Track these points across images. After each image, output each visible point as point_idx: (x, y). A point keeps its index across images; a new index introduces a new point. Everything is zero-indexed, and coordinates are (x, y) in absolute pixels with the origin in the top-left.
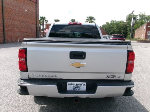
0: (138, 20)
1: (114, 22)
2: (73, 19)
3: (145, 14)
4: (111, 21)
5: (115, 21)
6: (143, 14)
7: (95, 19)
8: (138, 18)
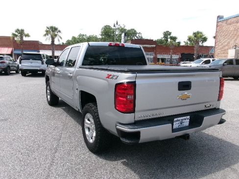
0: (117, 35)
1: (84, 37)
2: (20, 29)
3: (125, 28)
4: (80, 36)
5: (86, 35)
6: (123, 27)
7: (59, 31)
8: (117, 33)
